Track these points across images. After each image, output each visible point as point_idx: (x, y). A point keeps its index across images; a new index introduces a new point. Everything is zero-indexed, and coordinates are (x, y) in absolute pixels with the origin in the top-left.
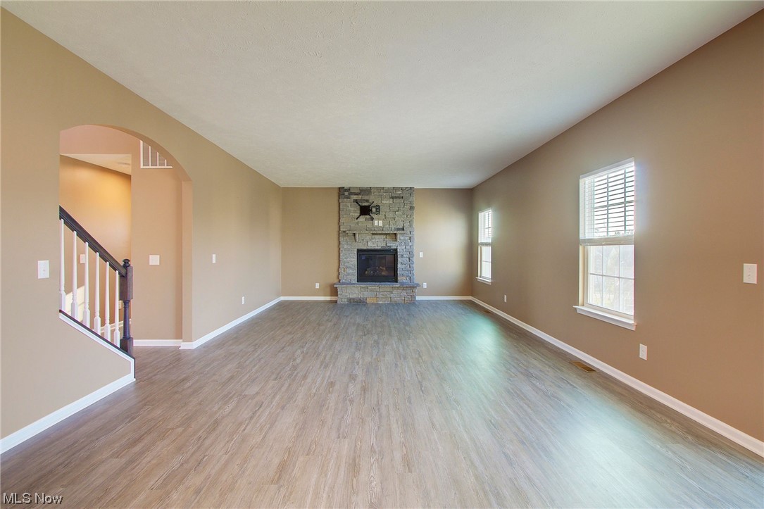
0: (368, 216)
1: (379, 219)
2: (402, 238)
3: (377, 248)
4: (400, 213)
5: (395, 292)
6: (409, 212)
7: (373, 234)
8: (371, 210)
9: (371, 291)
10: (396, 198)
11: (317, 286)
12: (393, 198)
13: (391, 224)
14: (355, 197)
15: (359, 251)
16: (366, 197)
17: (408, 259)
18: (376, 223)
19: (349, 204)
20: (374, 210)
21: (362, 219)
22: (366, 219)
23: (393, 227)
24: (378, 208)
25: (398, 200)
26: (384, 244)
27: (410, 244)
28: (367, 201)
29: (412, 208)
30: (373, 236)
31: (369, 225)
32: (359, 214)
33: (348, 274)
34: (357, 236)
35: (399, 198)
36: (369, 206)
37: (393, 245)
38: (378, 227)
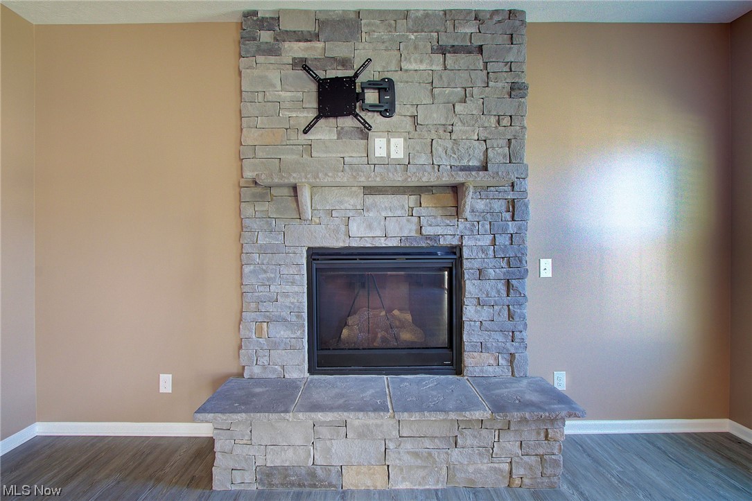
0: (348, 122)
1: (390, 133)
2: (481, 205)
3: (383, 243)
4: (472, 107)
5: (468, 439)
6: (508, 106)
7: (370, 190)
8: (360, 97)
9: (361, 436)
10: (455, 50)
11: (166, 383)
12: (443, 50)
13: (439, 150)
14: (297, 49)
15: (315, 255)
16: (340, 50)
17: (501, 286)
18: (379, 146)
19: (274, 76)
20: (371, 97)
21: (326, 131)
22: (340, 133)
23: (445, 162)
24: (385, 87)
25: (463, 60)
26: (409, 229)
27: (512, 226)
28: (345, 63)
29: (517, 90)
30: (370, 199)
31: (352, 151)
32: (312, 115)
33: (274, 345)
34: (305, 194)
35: (467, 50)
36: (352, 80)
37: (444, 231)
38: (387, 163)
